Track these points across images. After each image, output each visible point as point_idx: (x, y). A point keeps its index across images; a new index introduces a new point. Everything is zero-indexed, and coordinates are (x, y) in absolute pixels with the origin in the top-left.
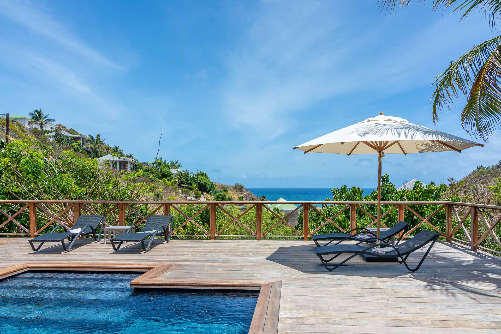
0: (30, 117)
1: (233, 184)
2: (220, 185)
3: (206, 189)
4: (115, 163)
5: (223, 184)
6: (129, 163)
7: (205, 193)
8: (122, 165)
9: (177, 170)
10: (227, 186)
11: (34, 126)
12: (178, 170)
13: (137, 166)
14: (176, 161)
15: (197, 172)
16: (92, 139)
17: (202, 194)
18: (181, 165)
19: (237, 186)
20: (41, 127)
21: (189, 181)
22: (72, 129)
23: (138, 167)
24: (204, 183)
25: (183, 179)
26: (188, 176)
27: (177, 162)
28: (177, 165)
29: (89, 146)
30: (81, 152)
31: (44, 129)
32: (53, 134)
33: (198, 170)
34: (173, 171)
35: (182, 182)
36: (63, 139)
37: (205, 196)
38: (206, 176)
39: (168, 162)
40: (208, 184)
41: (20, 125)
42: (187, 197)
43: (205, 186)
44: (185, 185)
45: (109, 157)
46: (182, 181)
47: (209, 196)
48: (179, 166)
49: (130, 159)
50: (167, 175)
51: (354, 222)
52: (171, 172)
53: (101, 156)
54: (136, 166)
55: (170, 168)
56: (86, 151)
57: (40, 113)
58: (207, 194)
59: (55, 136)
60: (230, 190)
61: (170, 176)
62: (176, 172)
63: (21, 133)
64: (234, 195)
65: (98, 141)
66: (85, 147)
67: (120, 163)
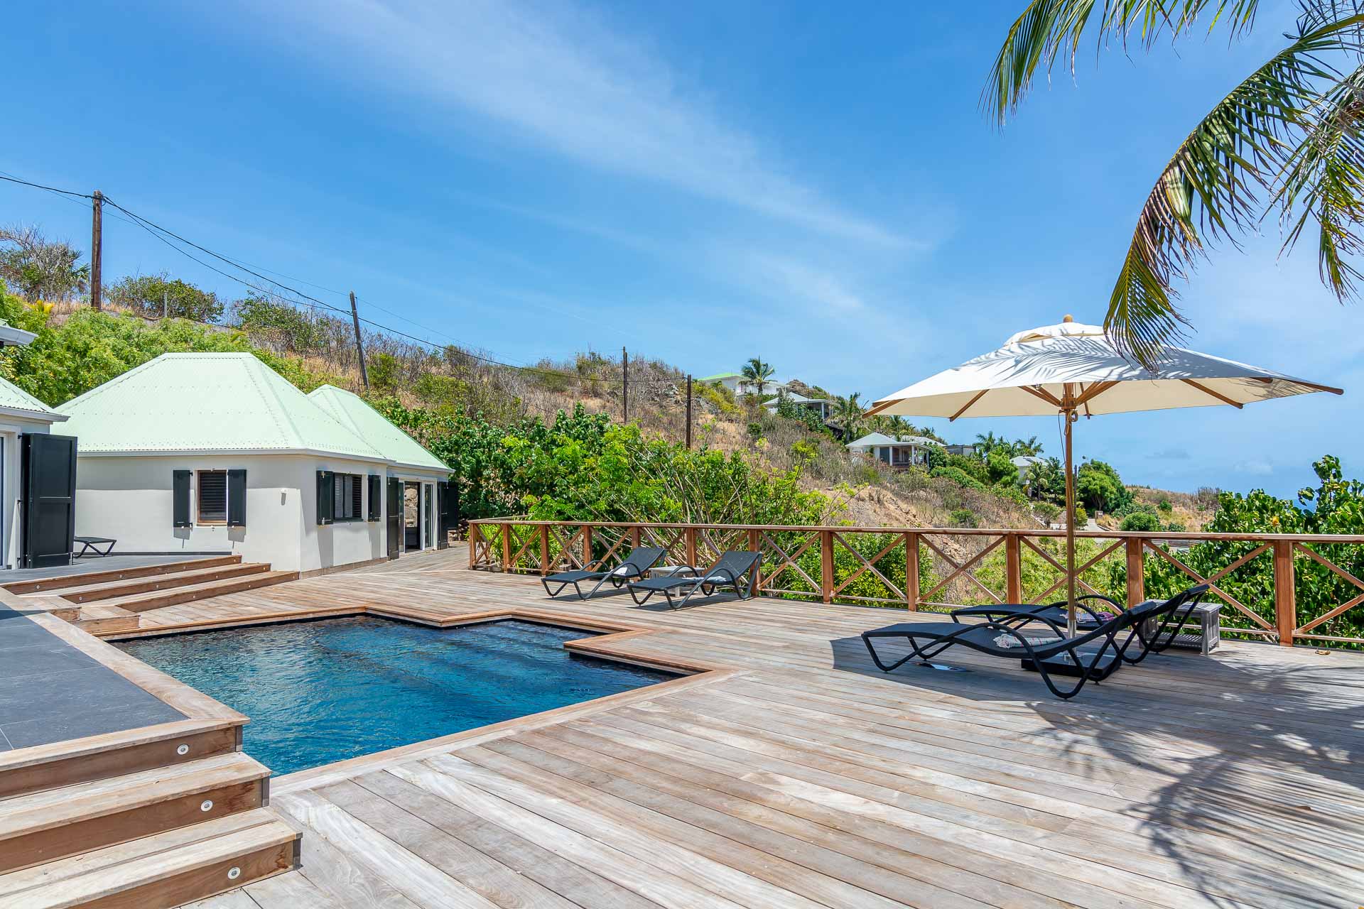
0: (740, 374)
1: (1192, 490)
2: (1155, 492)
3: (1106, 504)
4: (884, 450)
5: (1165, 490)
6: (913, 448)
7: (1100, 513)
8: (900, 452)
9: (1031, 458)
10: (1173, 494)
11: (750, 389)
12: (1035, 459)
13: (933, 454)
14: (1030, 438)
15: (1084, 461)
16: (843, 404)
17: (1091, 516)
18: (1042, 447)
19: (1204, 494)
20: (760, 390)
21: (1058, 484)
22: (816, 388)
23: (935, 456)
24: (1102, 488)
25: (1043, 480)
26: (1056, 474)
27: (1032, 442)
28: (1033, 446)
29: (836, 419)
30: (822, 431)
31: (765, 392)
32: (775, 401)
33: (1084, 458)
34: (1020, 461)
35: (1042, 487)
36: (790, 410)
37: (1100, 520)
38: (1107, 472)
39: (1011, 441)
40: (1111, 493)
41: (724, 392)
42: (1048, 523)
43: (1101, 496)
44: (1051, 493)
45: (876, 439)
46: (1042, 485)
47: (1113, 520)
48: (1038, 449)
49: (922, 440)
50: (1002, 471)
51: (1137, 585)
52: (1012, 465)
53: (859, 437)
54: (931, 453)
55: (1012, 456)
56: (831, 428)
57: (757, 364)
58: (1107, 517)
59: (779, 405)
60: (1183, 506)
61: (1009, 474)
62: (1028, 464)
63: (725, 404)
64: (1193, 519)
65: (853, 408)
66: (829, 421)
67: (896, 449)
